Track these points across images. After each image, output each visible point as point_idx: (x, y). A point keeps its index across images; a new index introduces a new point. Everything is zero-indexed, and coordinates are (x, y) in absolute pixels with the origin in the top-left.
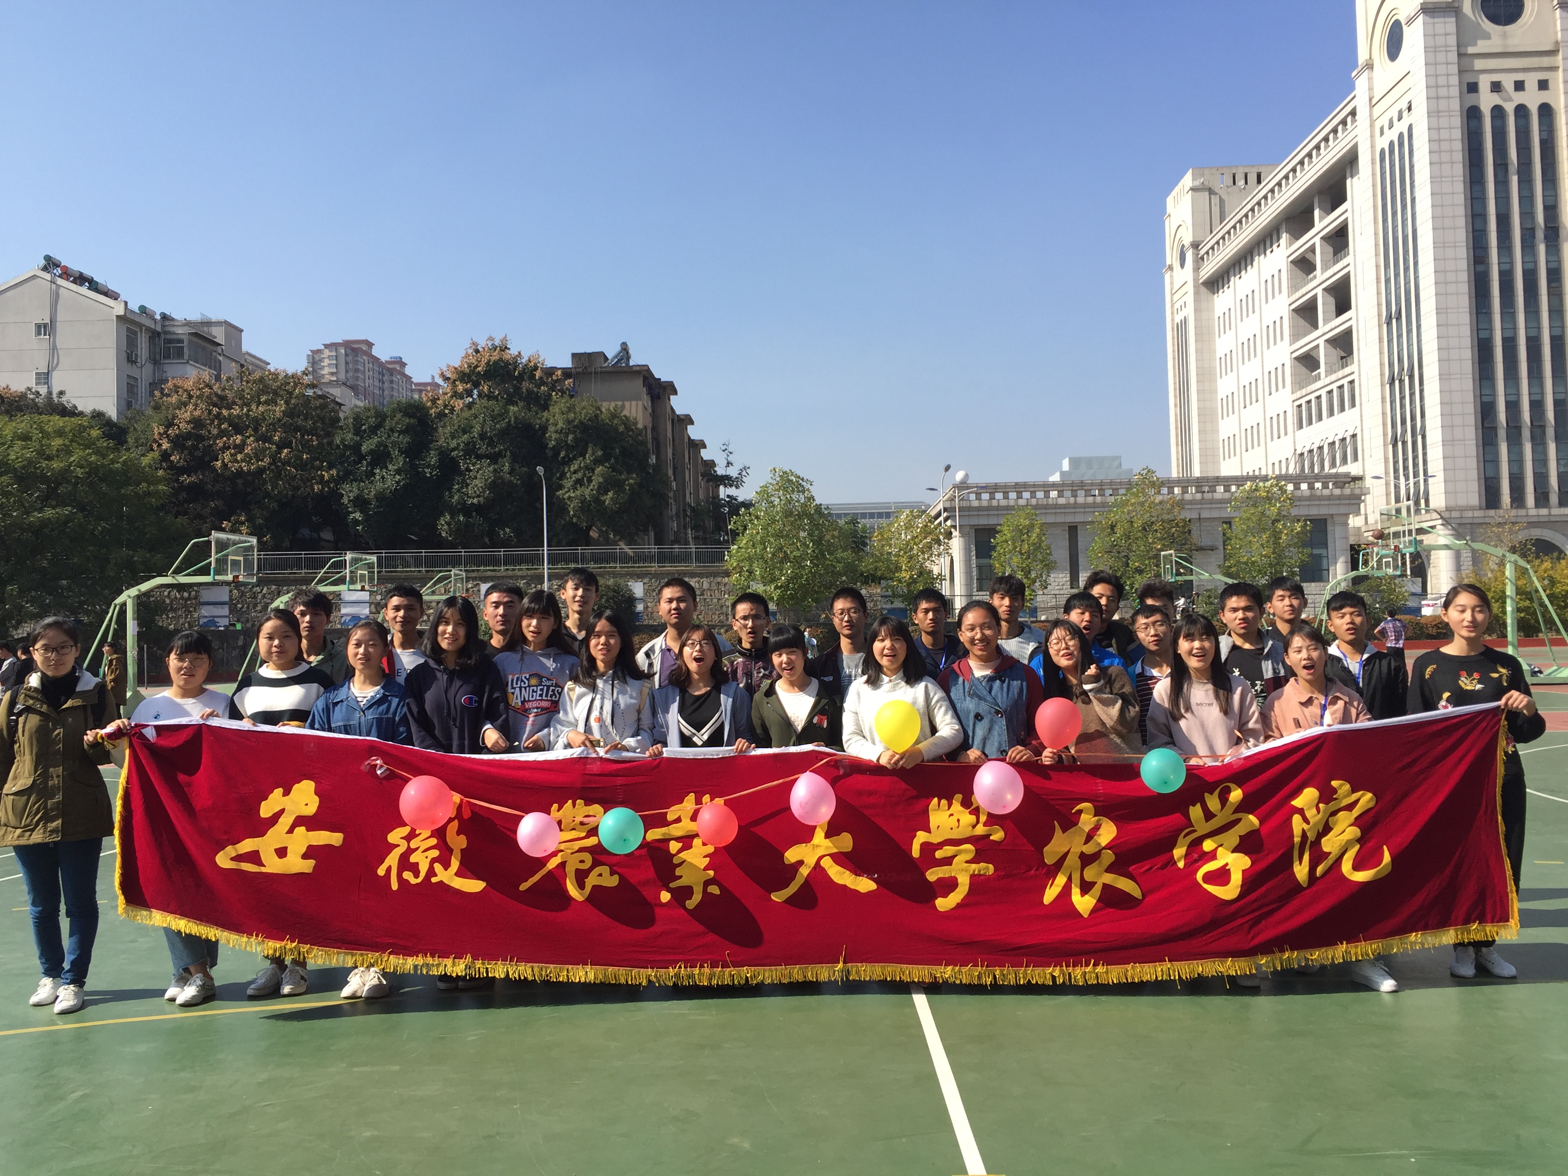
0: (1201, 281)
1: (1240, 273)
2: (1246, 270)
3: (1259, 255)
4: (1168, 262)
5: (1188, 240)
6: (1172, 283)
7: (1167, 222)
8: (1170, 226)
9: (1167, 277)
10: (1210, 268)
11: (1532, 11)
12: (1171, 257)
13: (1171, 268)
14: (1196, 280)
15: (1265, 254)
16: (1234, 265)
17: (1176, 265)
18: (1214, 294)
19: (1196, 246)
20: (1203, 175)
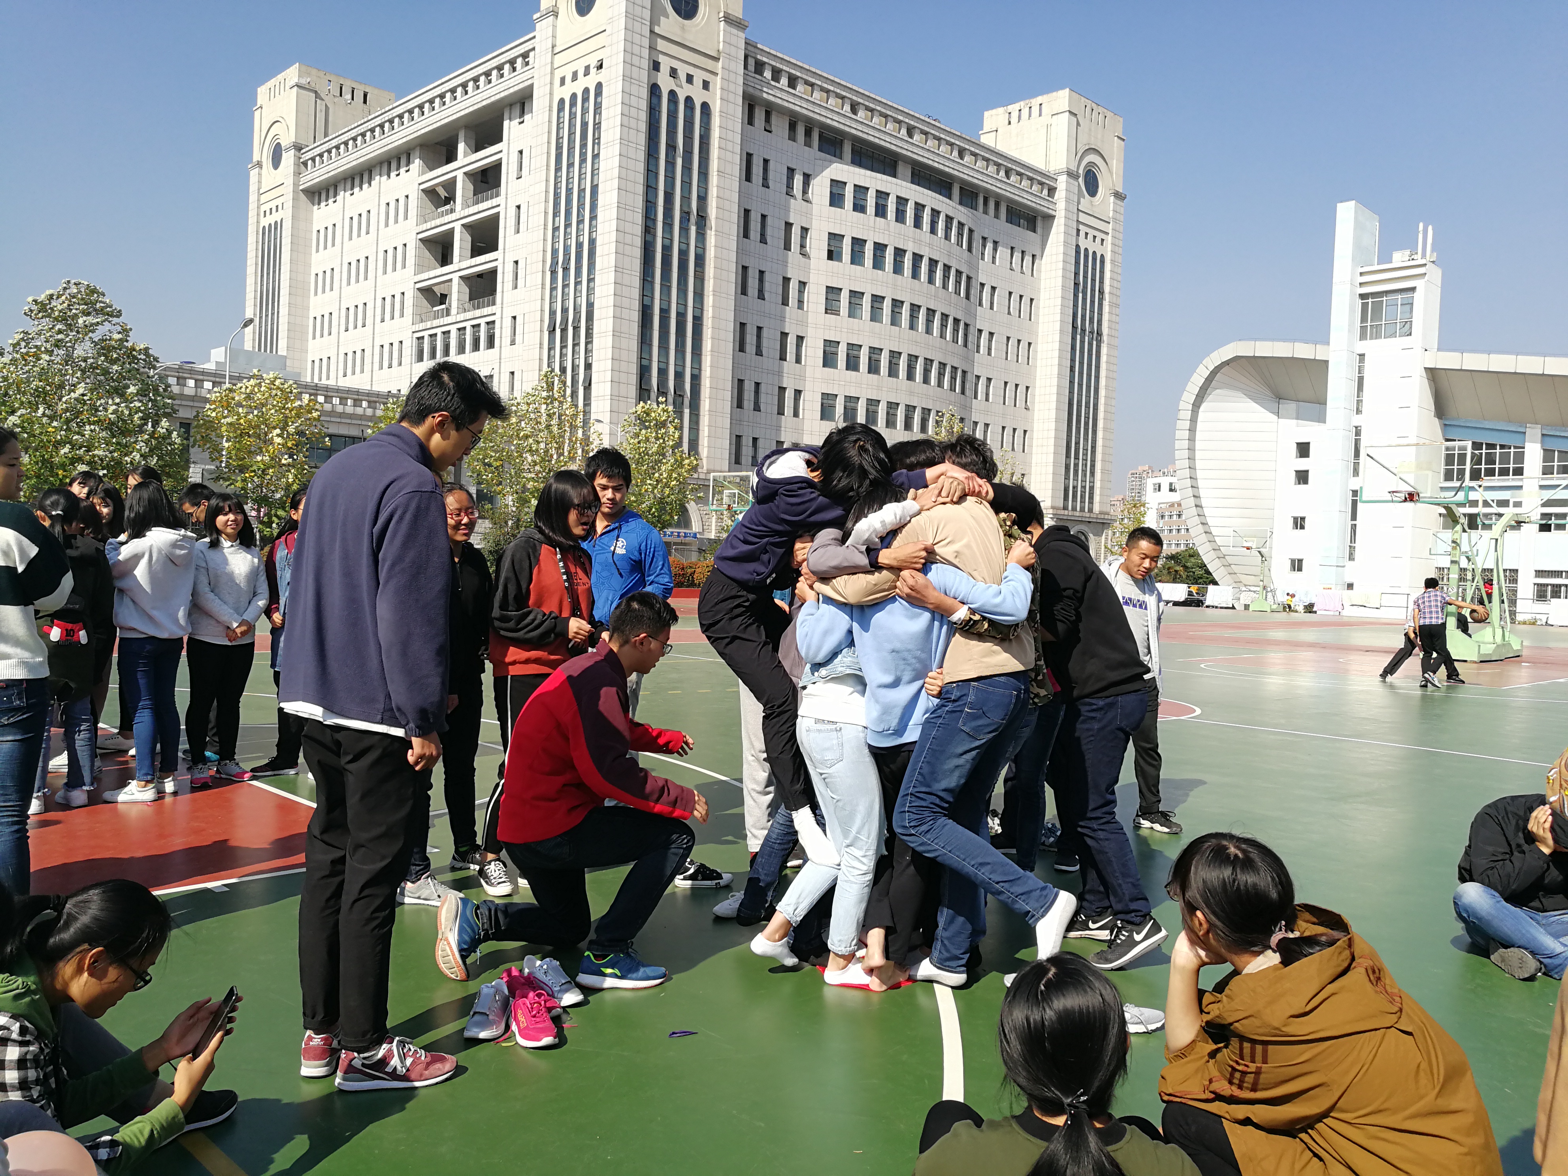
0: (301, 188)
1: (352, 189)
2: (361, 188)
3: (381, 175)
4: (256, 157)
5: (286, 140)
6: (260, 182)
7: (257, 114)
8: (261, 121)
9: (254, 173)
10: (315, 176)
11: (704, 14)
12: (261, 152)
13: (259, 164)
14: (296, 185)
15: (389, 176)
16: (345, 179)
17: (267, 163)
18: (313, 205)
19: (298, 148)
20: (309, 74)
